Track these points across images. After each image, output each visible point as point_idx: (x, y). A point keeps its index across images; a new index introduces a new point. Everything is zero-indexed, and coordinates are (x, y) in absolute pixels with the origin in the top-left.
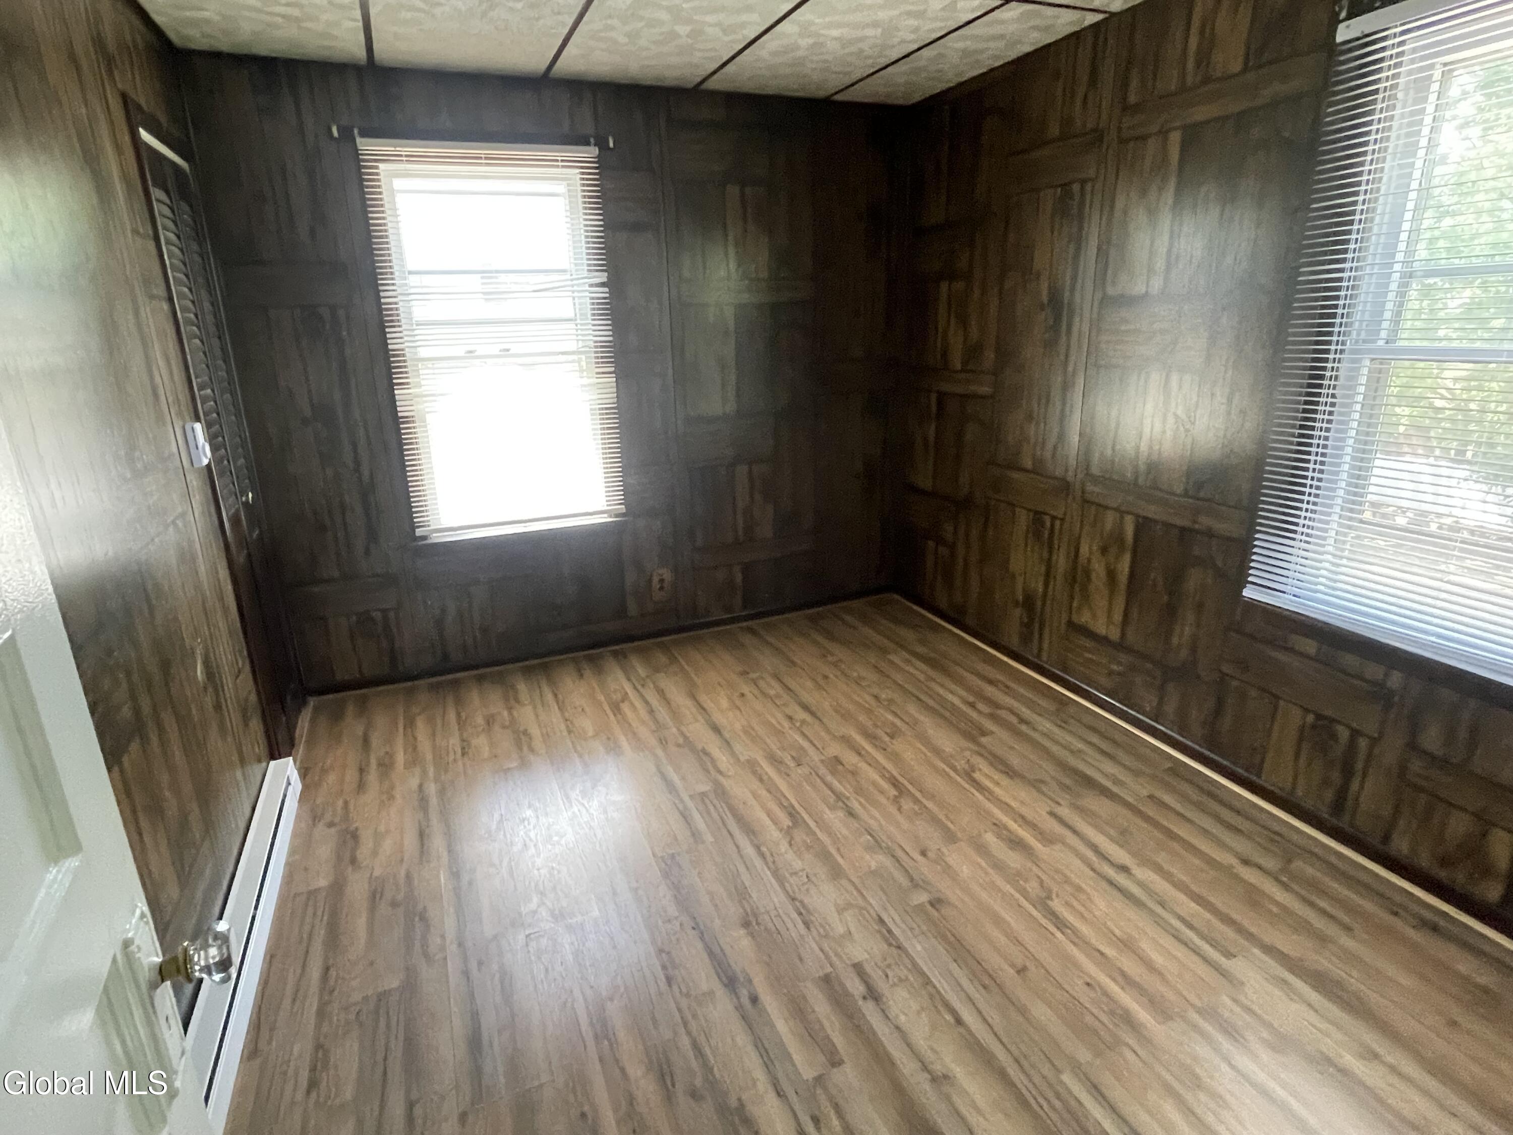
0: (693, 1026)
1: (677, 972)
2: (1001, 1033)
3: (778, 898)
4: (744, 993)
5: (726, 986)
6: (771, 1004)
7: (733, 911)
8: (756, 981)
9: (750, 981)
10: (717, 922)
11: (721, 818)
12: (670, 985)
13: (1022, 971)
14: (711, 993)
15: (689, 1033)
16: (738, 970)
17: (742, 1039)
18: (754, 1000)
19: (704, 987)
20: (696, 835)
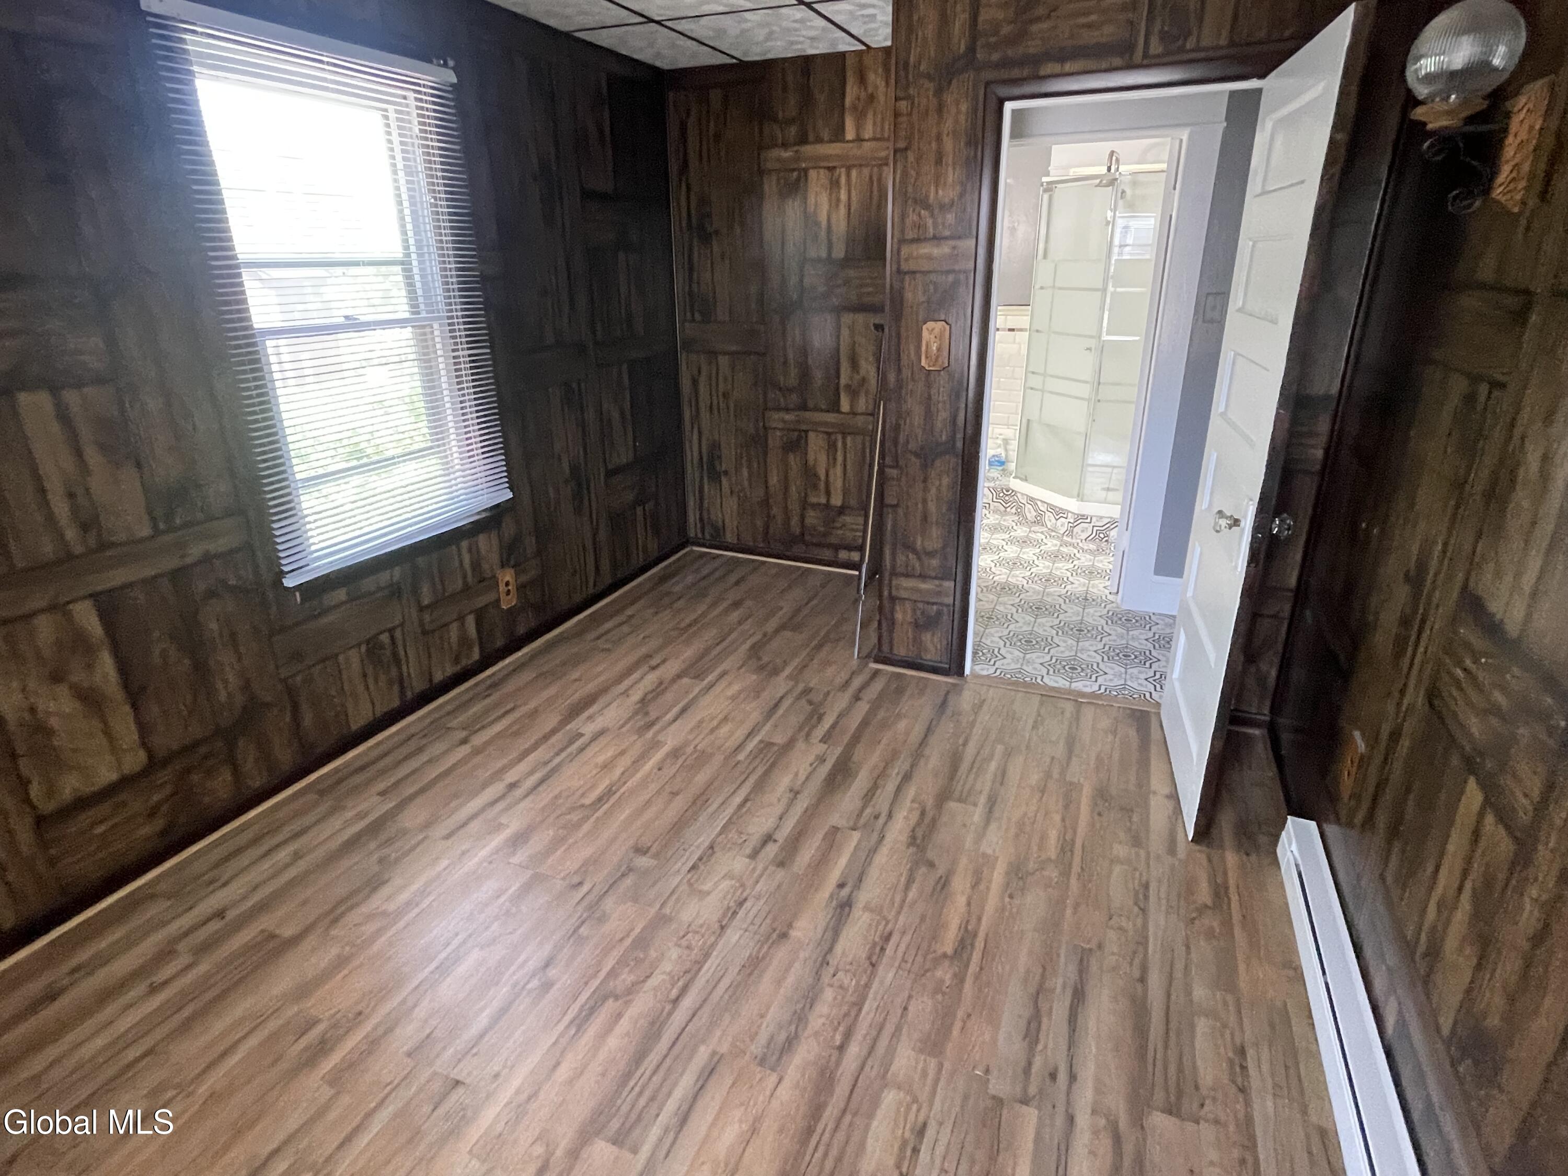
0: (898, 899)
1: (877, 939)
2: (735, 786)
3: (733, 935)
4: (845, 892)
5: (850, 907)
6: (835, 875)
7: (781, 954)
8: (827, 895)
9: (831, 896)
10: (802, 955)
11: (655, 1072)
12: (890, 934)
13: (674, 794)
14: (867, 908)
15: (906, 896)
16: (831, 911)
17: (874, 872)
18: (841, 886)
19: (866, 917)
20: (709, 1073)
